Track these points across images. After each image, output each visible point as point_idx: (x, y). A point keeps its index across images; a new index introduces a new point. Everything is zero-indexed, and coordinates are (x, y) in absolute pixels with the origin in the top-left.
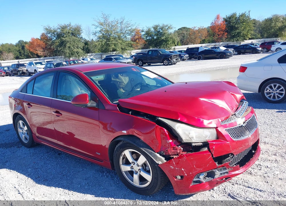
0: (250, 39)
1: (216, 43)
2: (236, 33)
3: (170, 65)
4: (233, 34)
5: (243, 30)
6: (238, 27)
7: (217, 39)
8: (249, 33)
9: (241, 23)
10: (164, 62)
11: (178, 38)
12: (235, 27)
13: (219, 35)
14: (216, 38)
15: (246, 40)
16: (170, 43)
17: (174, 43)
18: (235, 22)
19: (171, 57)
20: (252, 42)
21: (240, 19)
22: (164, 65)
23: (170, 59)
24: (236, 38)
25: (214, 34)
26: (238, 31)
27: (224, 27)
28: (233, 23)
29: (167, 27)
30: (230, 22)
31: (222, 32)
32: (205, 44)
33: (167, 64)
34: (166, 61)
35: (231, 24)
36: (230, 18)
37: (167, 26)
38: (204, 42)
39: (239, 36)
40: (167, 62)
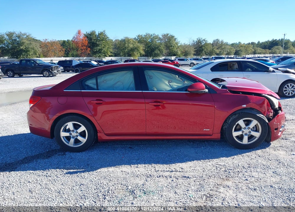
0: (110, 56)
1: (79, 57)
2: (98, 50)
3: (51, 76)
4: (96, 50)
5: (104, 47)
6: (99, 44)
7: (81, 54)
8: (108, 51)
9: (101, 40)
10: (44, 73)
11: (40, 49)
12: (96, 44)
13: (82, 50)
14: (80, 52)
15: (107, 57)
16: (31, 54)
17: (36, 54)
18: (96, 39)
19: (52, 68)
20: (112, 59)
21: (99, 37)
22: (44, 76)
23: (51, 70)
24: (98, 54)
25: (77, 49)
26: (99, 48)
27: (86, 43)
28: (94, 40)
29: (25, 36)
30: (91, 39)
31: (85, 47)
32: (69, 58)
33: (48, 75)
34: (46, 72)
35: (93, 40)
36: (90, 35)
37: (25, 34)
38: (68, 56)
39: (100, 53)
40: (48, 73)
